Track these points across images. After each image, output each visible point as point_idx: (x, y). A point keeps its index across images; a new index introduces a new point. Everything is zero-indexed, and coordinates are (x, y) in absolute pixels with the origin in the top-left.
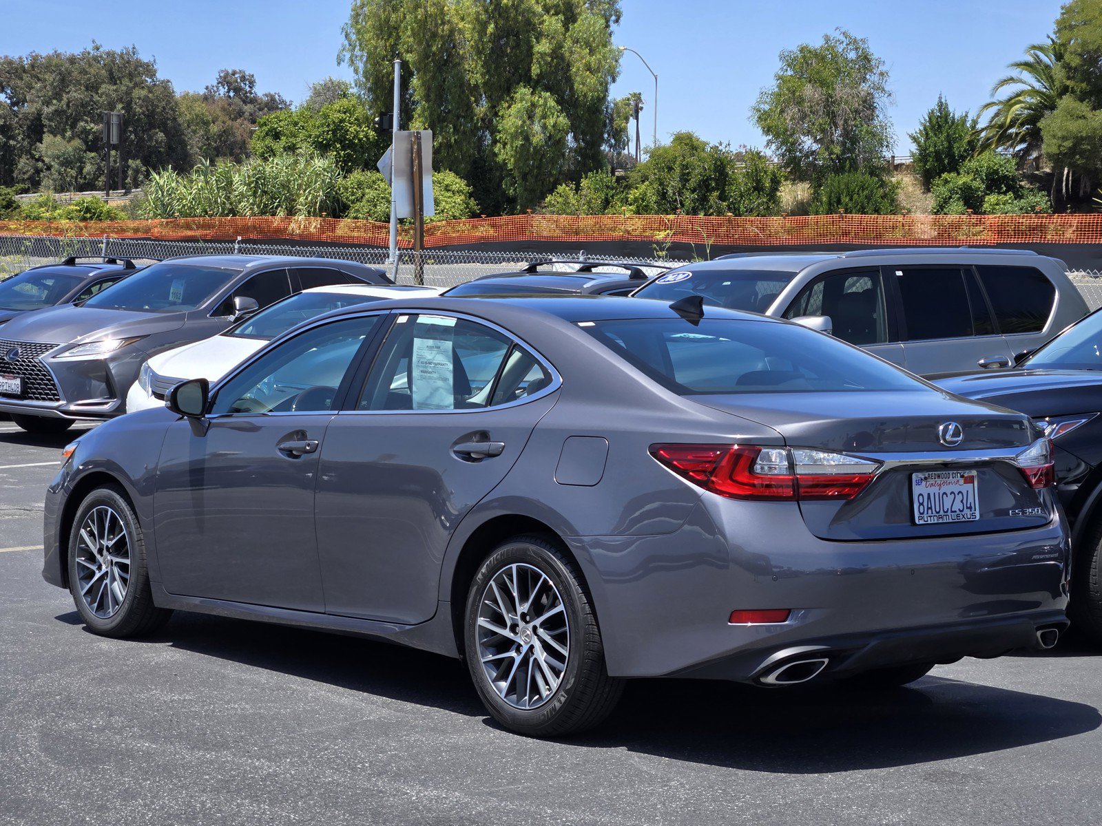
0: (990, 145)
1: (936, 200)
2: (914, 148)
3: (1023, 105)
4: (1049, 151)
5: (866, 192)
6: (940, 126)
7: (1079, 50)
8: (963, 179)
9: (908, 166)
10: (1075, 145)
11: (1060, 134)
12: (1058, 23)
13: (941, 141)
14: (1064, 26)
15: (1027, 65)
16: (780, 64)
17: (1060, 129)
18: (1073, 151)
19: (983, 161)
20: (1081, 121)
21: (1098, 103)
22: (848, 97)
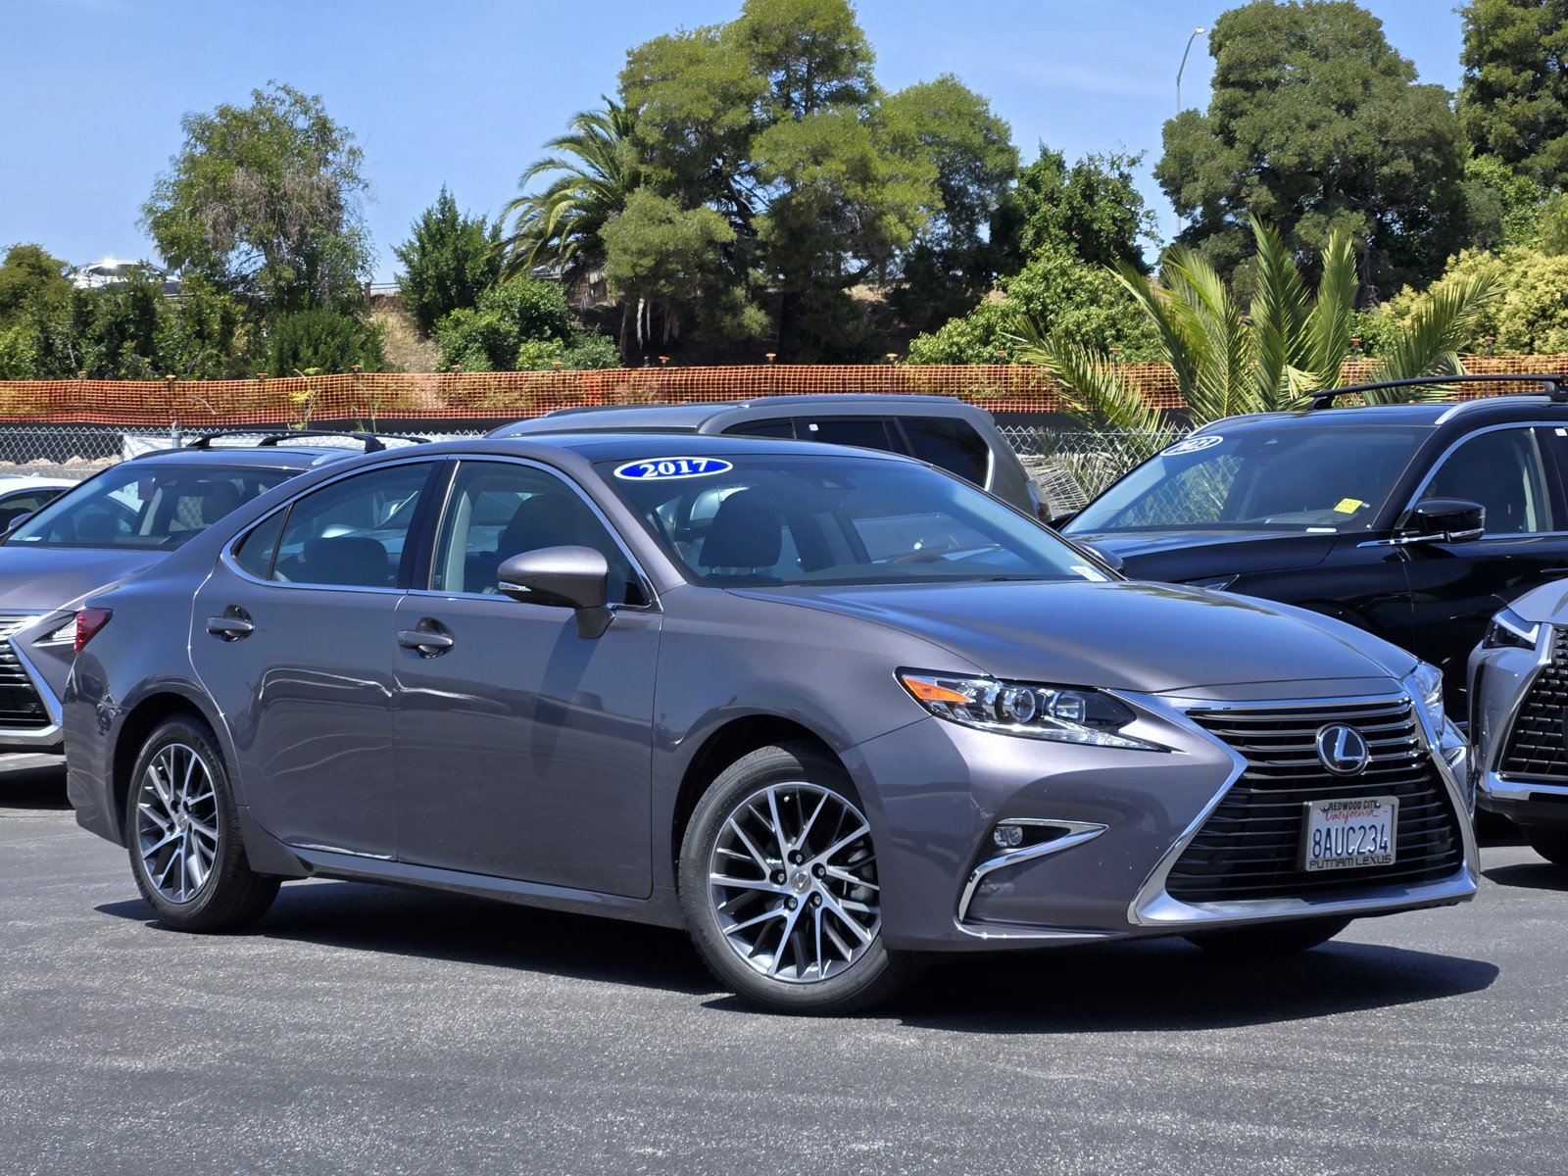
0: (522, 264)
1: (444, 353)
2: (402, 270)
3: (572, 202)
4: (619, 273)
5: (338, 340)
6: (442, 236)
7: (658, 119)
8: (488, 318)
9: (391, 299)
10: (659, 264)
11: (634, 247)
12: (623, 76)
13: (446, 257)
14: (632, 82)
15: (574, 142)
16: (184, 137)
17: (635, 238)
18: (657, 272)
19: (516, 289)
20: (666, 227)
21: (690, 199)
22: (303, 189)
